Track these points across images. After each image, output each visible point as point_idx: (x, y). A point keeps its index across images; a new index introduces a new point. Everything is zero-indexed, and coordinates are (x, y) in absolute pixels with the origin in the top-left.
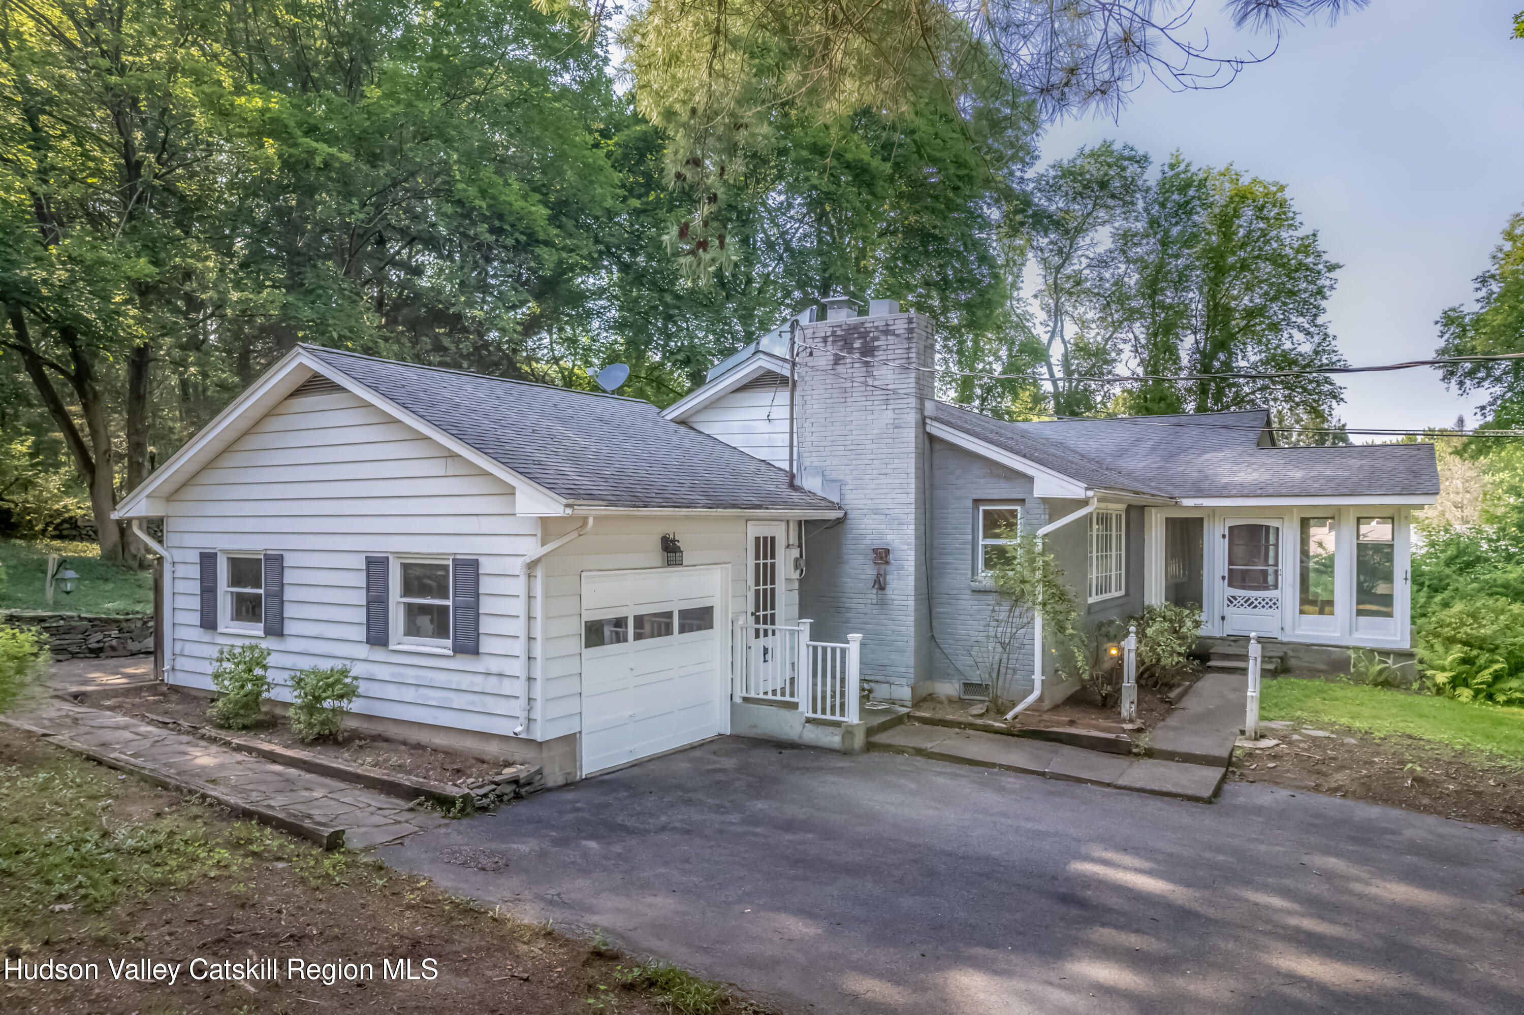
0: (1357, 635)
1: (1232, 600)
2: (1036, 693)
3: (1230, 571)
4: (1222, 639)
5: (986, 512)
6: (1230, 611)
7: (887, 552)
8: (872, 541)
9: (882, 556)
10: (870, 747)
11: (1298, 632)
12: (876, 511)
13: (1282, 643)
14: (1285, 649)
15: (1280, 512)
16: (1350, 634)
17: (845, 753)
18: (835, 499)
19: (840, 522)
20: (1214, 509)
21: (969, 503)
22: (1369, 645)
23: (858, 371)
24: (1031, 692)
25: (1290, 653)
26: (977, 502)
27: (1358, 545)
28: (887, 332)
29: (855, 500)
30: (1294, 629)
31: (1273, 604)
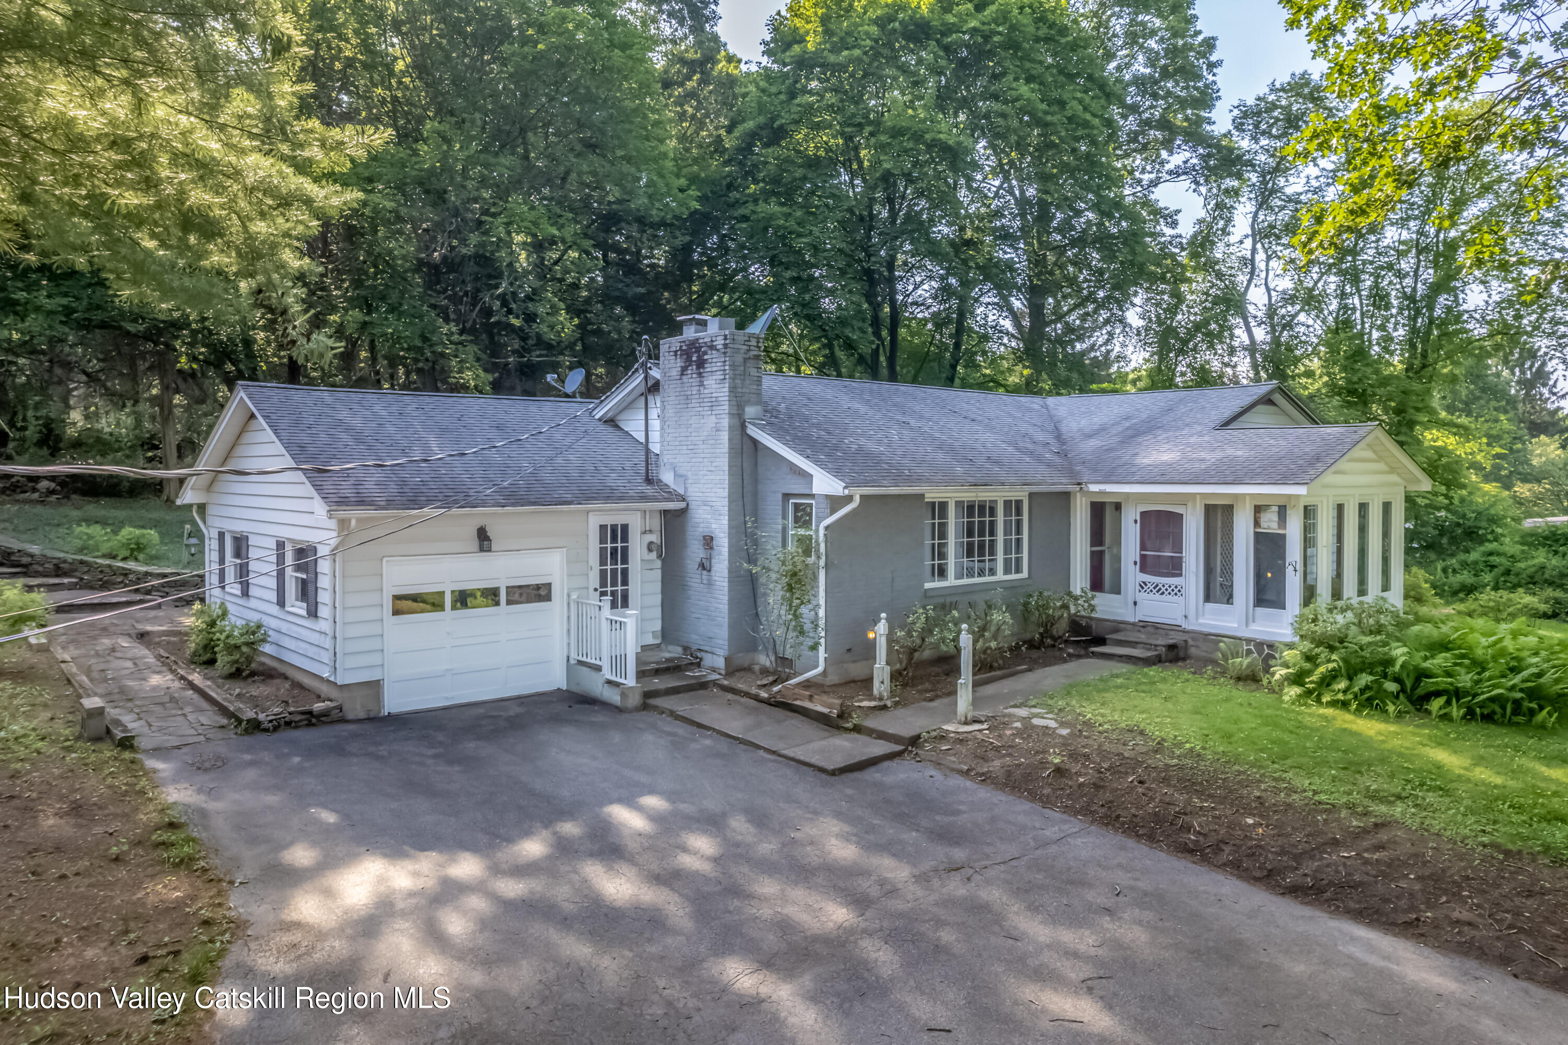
0: (1253, 627)
1: (1143, 585)
2: (820, 669)
3: (1143, 557)
4: (1133, 624)
5: (796, 506)
6: (1141, 596)
7: (712, 538)
8: (701, 530)
9: (709, 542)
10: (645, 707)
11: (1201, 621)
12: (705, 503)
13: (1185, 632)
14: (1185, 637)
15: (1184, 499)
16: (1247, 625)
17: (619, 710)
18: (682, 492)
19: (684, 512)
20: (1128, 495)
21: (780, 497)
22: (1260, 637)
23: (695, 381)
24: (816, 667)
25: (1191, 642)
26: (787, 496)
27: (1256, 534)
28: (712, 347)
29: (694, 493)
30: (1197, 618)
31: (1177, 591)
